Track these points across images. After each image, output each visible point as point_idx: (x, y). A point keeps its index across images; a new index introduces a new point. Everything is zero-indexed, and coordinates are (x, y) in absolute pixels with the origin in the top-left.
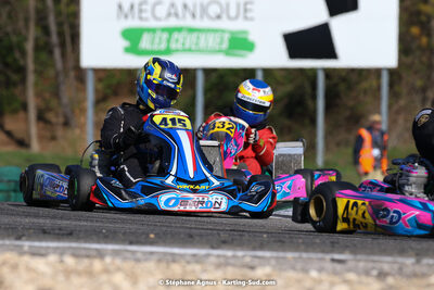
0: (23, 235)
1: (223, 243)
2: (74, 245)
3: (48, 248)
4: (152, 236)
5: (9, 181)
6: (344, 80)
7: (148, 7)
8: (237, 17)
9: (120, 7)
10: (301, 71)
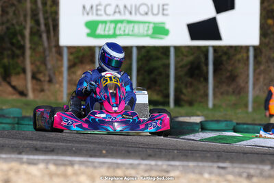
0: (23, 151)
1: (149, 157)
2: (55, 157)
3: (38, 159)
4: (104, 152)
5: (14, 118)
6: (226, 53)
7: (102, 8)
8: (158, 14)
9: (84, 7)
10: (199, 48)
